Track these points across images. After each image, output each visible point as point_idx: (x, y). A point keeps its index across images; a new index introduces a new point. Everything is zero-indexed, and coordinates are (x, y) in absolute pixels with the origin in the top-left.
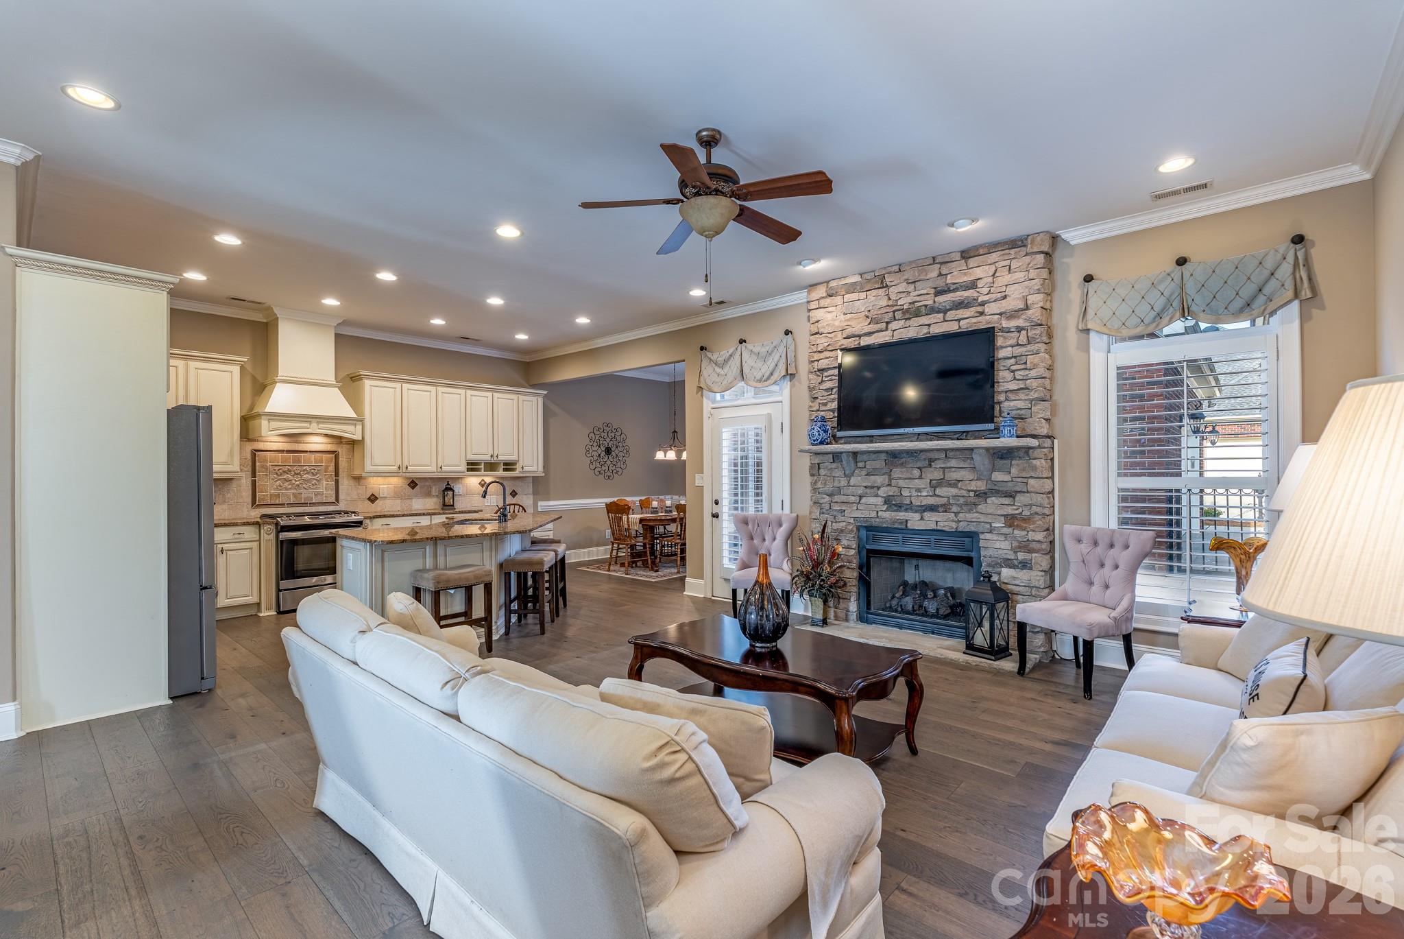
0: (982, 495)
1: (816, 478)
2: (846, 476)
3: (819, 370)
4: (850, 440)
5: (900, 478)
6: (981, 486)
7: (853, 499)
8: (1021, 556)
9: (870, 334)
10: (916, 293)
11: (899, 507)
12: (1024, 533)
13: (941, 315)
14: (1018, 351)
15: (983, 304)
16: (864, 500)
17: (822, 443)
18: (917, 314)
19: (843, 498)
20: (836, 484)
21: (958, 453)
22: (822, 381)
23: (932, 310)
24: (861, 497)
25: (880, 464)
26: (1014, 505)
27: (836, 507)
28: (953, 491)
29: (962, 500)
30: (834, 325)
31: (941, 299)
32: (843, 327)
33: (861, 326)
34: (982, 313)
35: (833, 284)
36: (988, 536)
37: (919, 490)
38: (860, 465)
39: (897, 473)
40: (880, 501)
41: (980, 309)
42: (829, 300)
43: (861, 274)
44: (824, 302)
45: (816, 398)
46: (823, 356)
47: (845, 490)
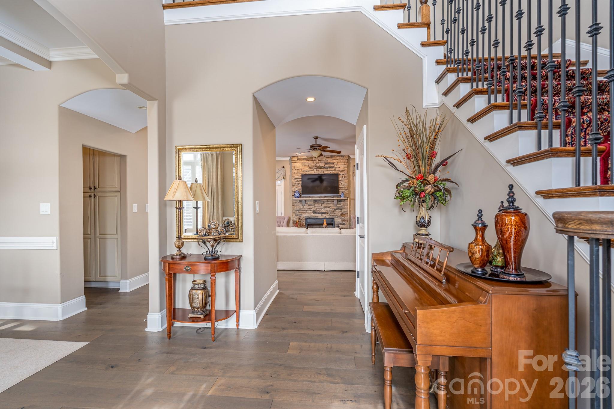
0: (335, 210)
1: (294, 206)
2: (303, 206)
3: (294, 178)
4: (304, 197)
6: (335, 208)
7: (304, 211)
8: (343, 222)
9: (309, 171)
10: (321, 163)
11: (316, 213)
12: (344, 217)
13: (326, 169)
14: (342, 179)
15: (335, 168)
16: (307, 212)
17: (298, 197)
18: (321, 168)
19: (302, 211)
20: (300, 208)
21: (330, 200)
22: (296, 182)
23: (324, 168)
24: (306, 211)
25: (312, 203)
26: (342, 211)
27: (300, 214)
28: (329, 209)
29: (331, 211)
30: (299, 168)
31: (326, 165)
32: (302, 168)
33: (307, 169)
34: (335, 170)
35: (300, 157)
36: (337, 218)
37: (321, 209)
38: (306, 203)
39: (316, 205)
40: (312, 212)
41: (335, 169)
42: (298, 161)
43: (307, 156)
44: (296, 161)
45: (294, 186)
46: (296, 175)
47: (302, 209)
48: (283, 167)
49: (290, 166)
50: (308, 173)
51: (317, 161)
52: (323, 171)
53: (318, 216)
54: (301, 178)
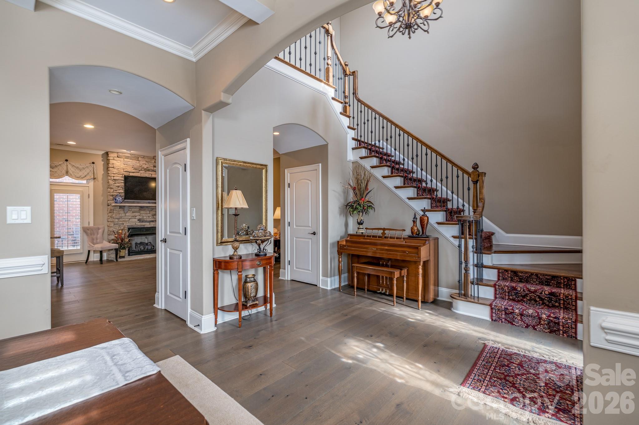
1: (112, 214)
2: (124, 213)
3: (114, 179)
4: (128, 203)
5: (143, 214)
7: (127, 220)
9: (134, 172)
10: (149, 165)
11: (143, 222)
16: (131, 220)
17: (121, 203)
18: (149, 170)
19: (124, 220)
20: (120, 215)
24: (129, 219)
25: (137, 209)
27: (121, 223)
30: (120, 167)
32: (124, 168)
33: (130, 170)
35: (121, 154)
37: (149, 217)
38: (130, 210)
39: (142, 212)
40: (136, 220)
42: (118, 158)
43: (131, 154)
44: (115, 158)
45: (113, 188)
46: (115, 175)
47: (124, 217)
48: (93, 163)
49: (103, 163)
50: (131, 174)
51: (145, 162)
52: (152, 174)
53: (145, 225)
54: (123, 180)
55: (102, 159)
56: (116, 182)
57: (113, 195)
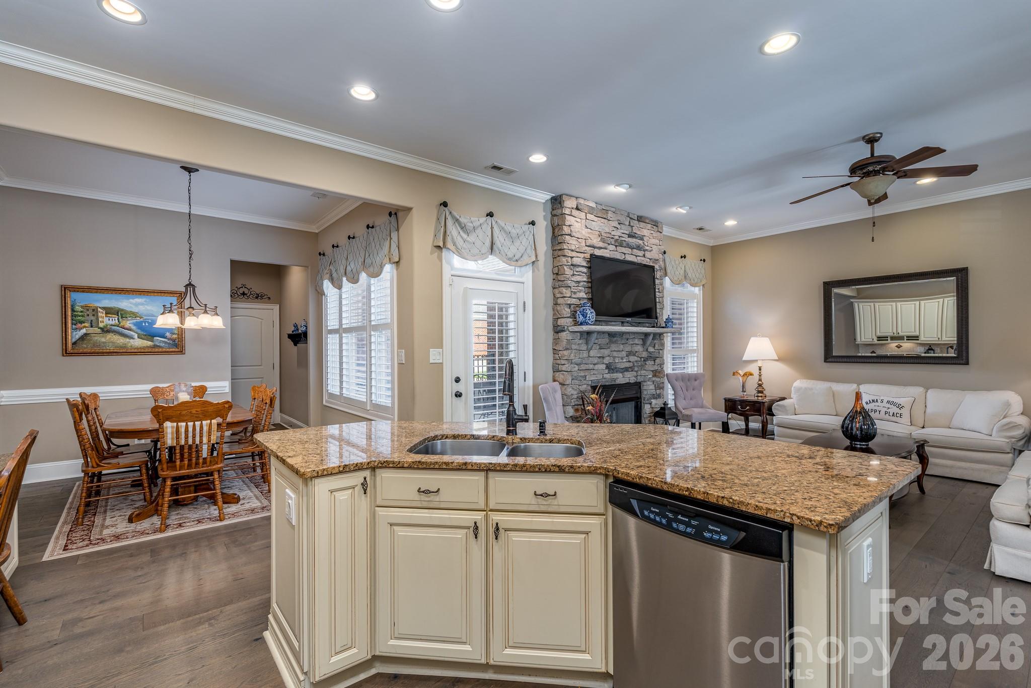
0: (646, 360)
1: (569, 351)
2: (587, 349)
3: (571, 265)
5: (614, 351)
6: (645, 354)
7: (591, 367)
8: (658, 392)
9: (600, 248)
10: (622, 231)
11: (613, 370)
12: (660, 379)
13: (630, 250)
15: (645, 251)
16: (596, 367)
18: (621, 244)
19: (587, 367)
20: (582, 356)
21: (637, 335)
23: (629, 246)
24: (595, 365)
25: (606, 341)
26: (654, 365)
27: (582, 374)
28: (635, 359)
29: (639, 364)
30: (581, 234)
31: (631, 240)
32: (586, 237)
33: (596, 241)
34: (647, 256)
37: (622, 359)
38: (596, 341)
39: (614, 347)
40: (605, 367)
41: (644, 253)
42: (578, 212)
44: (573, 212)
45: (570, 287)
46: (574, 254)
47: (587, 361)
48: (532, 223)
49: (545, 223)
50: (597, 253)
53: (617, 379)
54: (586, 267)
55: (544, 214)
56: (575, 273)
57: (570, 305)
